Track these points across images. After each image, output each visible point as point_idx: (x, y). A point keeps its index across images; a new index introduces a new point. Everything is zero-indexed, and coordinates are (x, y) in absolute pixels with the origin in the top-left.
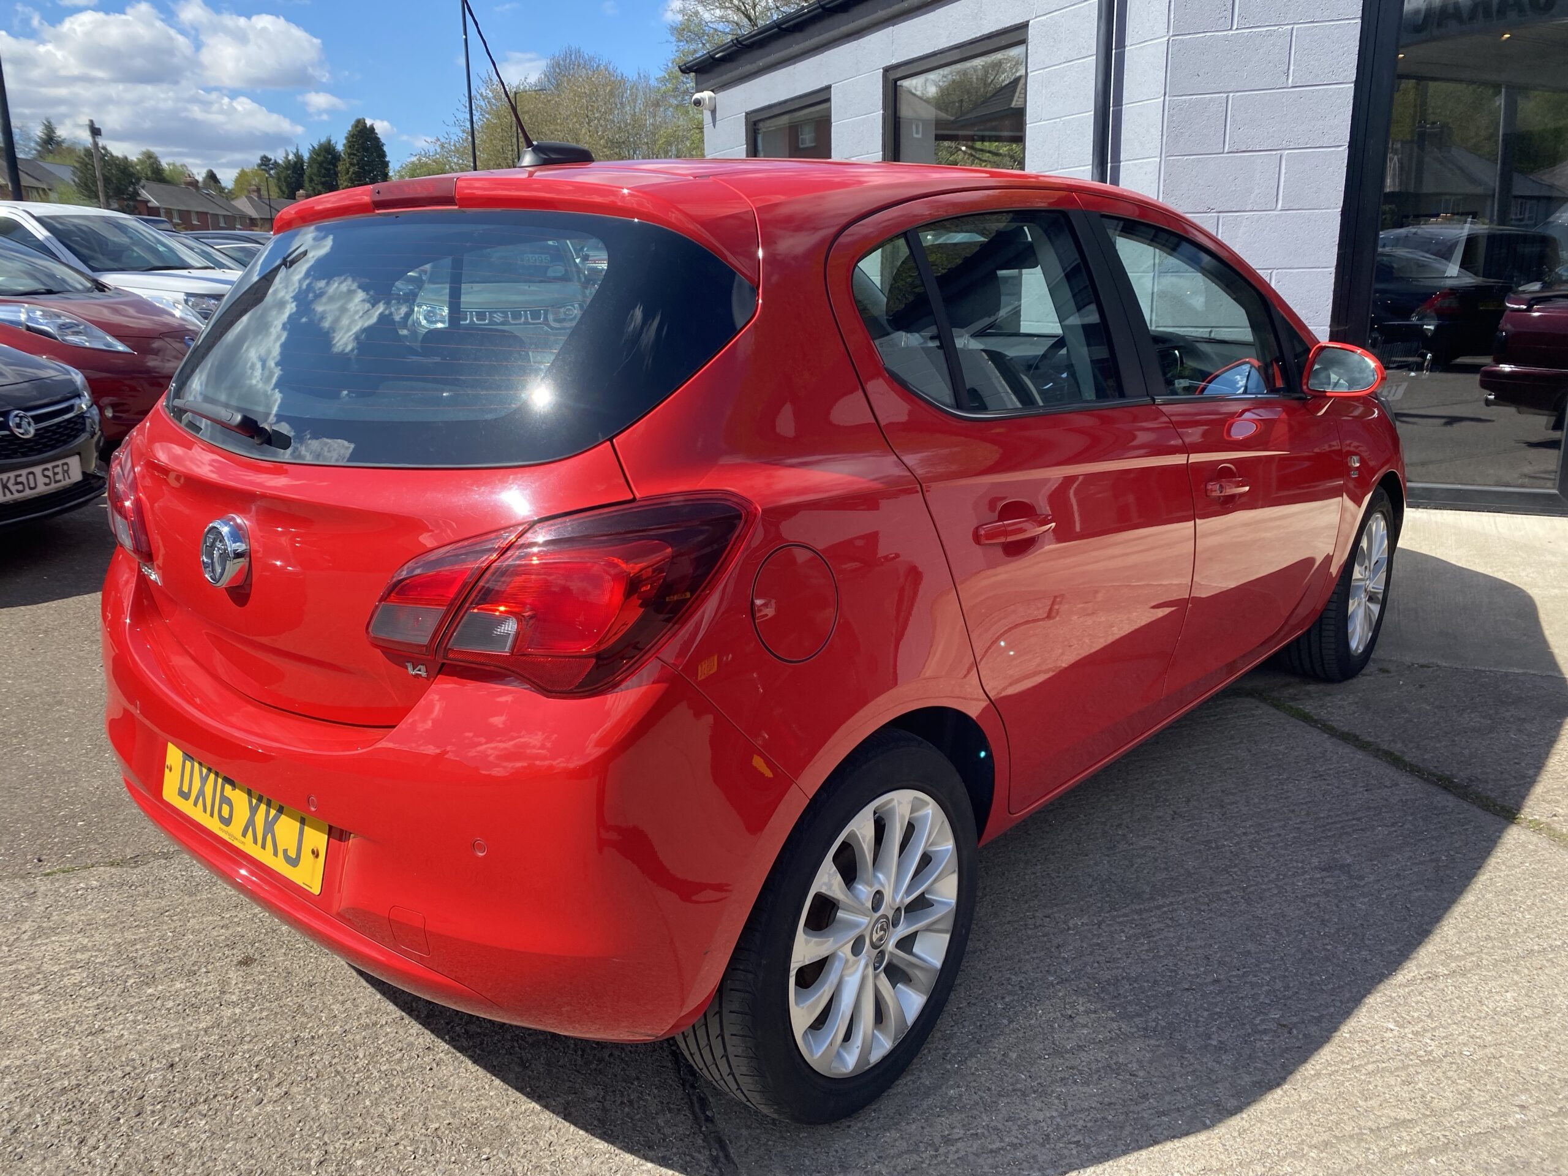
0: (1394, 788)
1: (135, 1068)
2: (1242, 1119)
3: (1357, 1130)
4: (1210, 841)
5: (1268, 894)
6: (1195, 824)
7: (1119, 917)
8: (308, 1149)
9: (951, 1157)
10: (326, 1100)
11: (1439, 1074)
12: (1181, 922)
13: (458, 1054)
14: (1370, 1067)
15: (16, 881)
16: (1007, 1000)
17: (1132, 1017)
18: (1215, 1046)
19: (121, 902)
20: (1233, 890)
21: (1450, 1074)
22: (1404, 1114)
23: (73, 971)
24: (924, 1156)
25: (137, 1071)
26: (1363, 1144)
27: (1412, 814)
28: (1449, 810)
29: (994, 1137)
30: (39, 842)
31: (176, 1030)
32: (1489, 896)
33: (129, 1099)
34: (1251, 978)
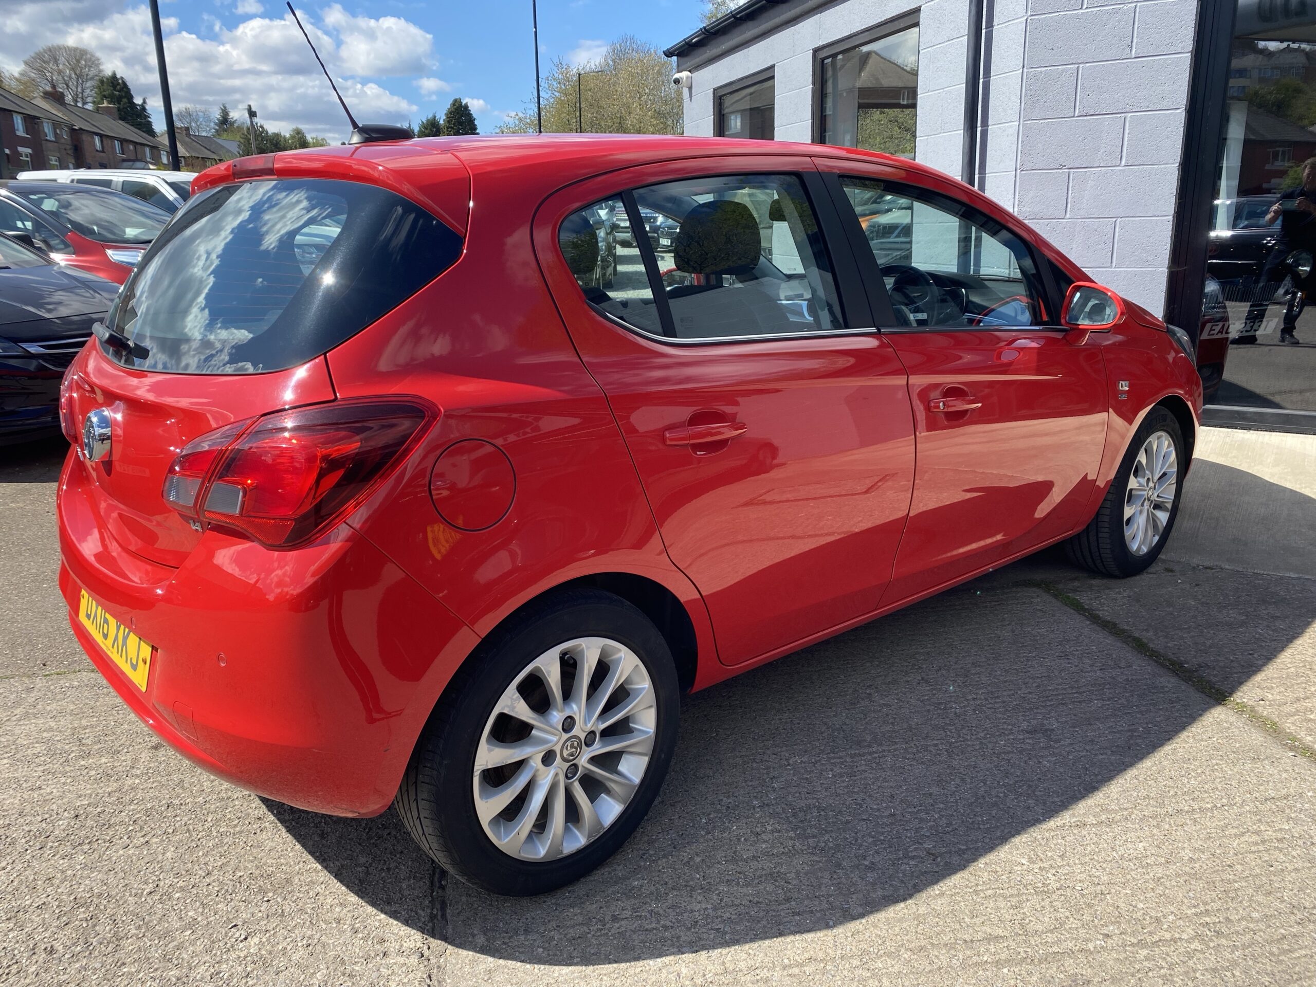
0: (1127, 669)
1: (51, 816)
2: (861, 923)
3: (953, 940)
4: (941, 704)
5: (969, 749)
7: (834, 758)
8: (146, 883)
9: (613, 931)
10: (172, 849)
11: (1046, 903)
12: (884, 766)
13: (279, 824)
14: (990, 892)
15: (24, 679)
16: (712, 816)
17: (807, 838)
18: (866, 866)
19: (88, 698)
20: (942, 744)
21: (1055, 904)
22: (999, 932)
23: (37, 745)
24: (592, 928)
25: (52, 818)
27: (1131, 691)
28: (1166, 689)
29: (653, 919)
30: (49, 652)
31: (89, 792)
32: (1165, 763)
33: (39, 837)
34: (923, 815)
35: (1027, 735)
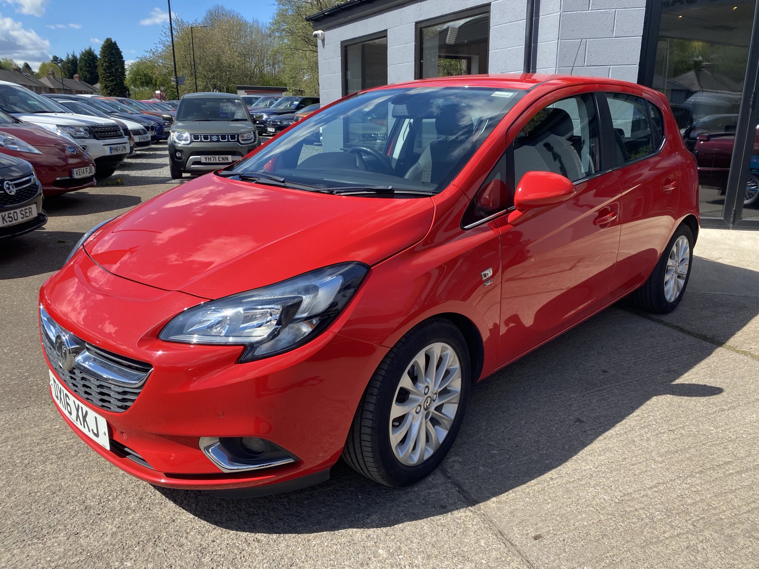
0: (684, 340)
3: (711, 466)
5: (647, 382)
6: (608, 357)
7: (590, 393)
11: (736, 445)
14: (709, 444)
21: (740, 444)
22: (727, 460)
26: (715, 471)
32: (735, 379)
35: (667, 373)
